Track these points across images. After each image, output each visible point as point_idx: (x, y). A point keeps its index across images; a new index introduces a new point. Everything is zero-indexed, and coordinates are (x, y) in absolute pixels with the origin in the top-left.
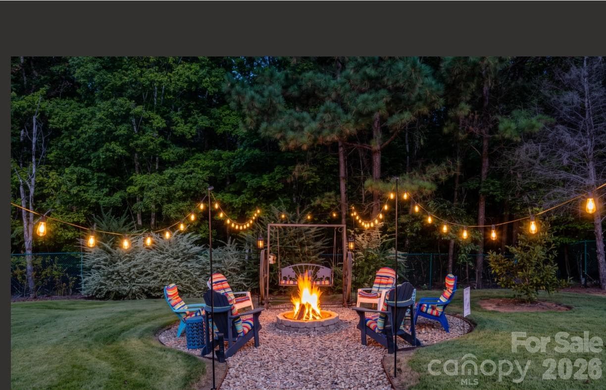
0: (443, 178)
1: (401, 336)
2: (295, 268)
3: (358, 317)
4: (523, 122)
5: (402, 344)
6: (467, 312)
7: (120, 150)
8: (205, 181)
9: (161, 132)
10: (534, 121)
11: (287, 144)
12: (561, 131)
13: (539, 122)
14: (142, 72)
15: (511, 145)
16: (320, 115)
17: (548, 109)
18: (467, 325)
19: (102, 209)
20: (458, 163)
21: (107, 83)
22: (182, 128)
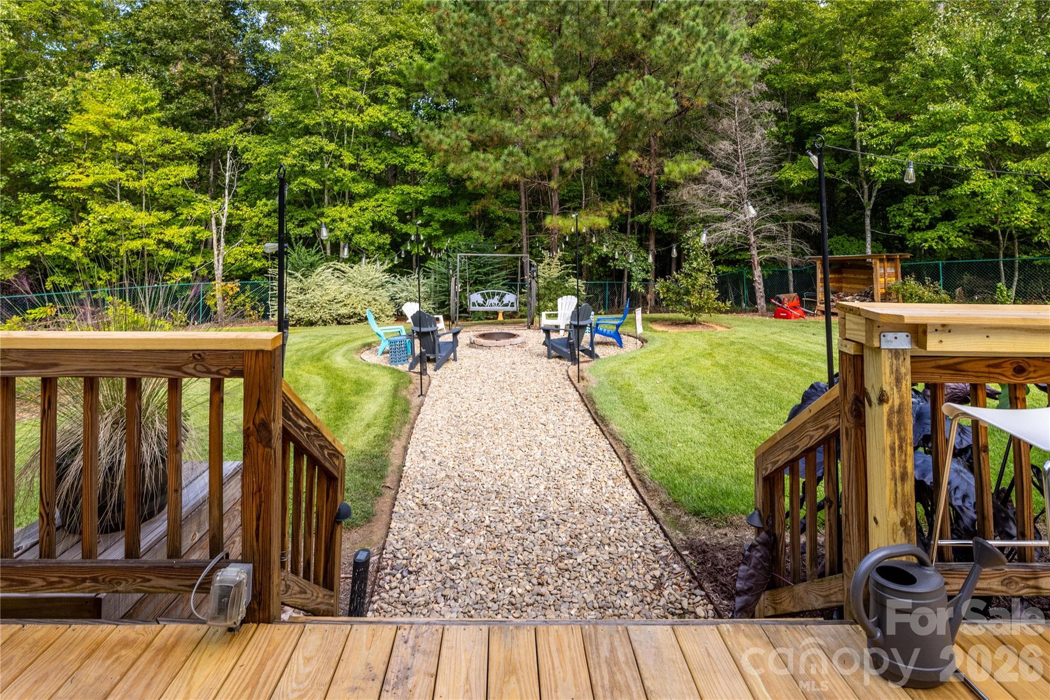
0: (615, 215)
1: (582, 351)
2: (482, 294)
3: (544, 335)
4: (684, 167)
5: (583, 357)
6: (640, 330)
7: (313, 184)
8: (393, 214)
9: (352, 167)
10: (694, 164)
11: (472, 183)
12: (715, 175)
13: (698, 166)
14: (335, 113)
15: (672, 185)
16: (503, 157)
17: (705, 154)
18: (639, 342)
19: (293, 240)
20: (629, 200)
21: (300, 122)
22: (371, 164)
